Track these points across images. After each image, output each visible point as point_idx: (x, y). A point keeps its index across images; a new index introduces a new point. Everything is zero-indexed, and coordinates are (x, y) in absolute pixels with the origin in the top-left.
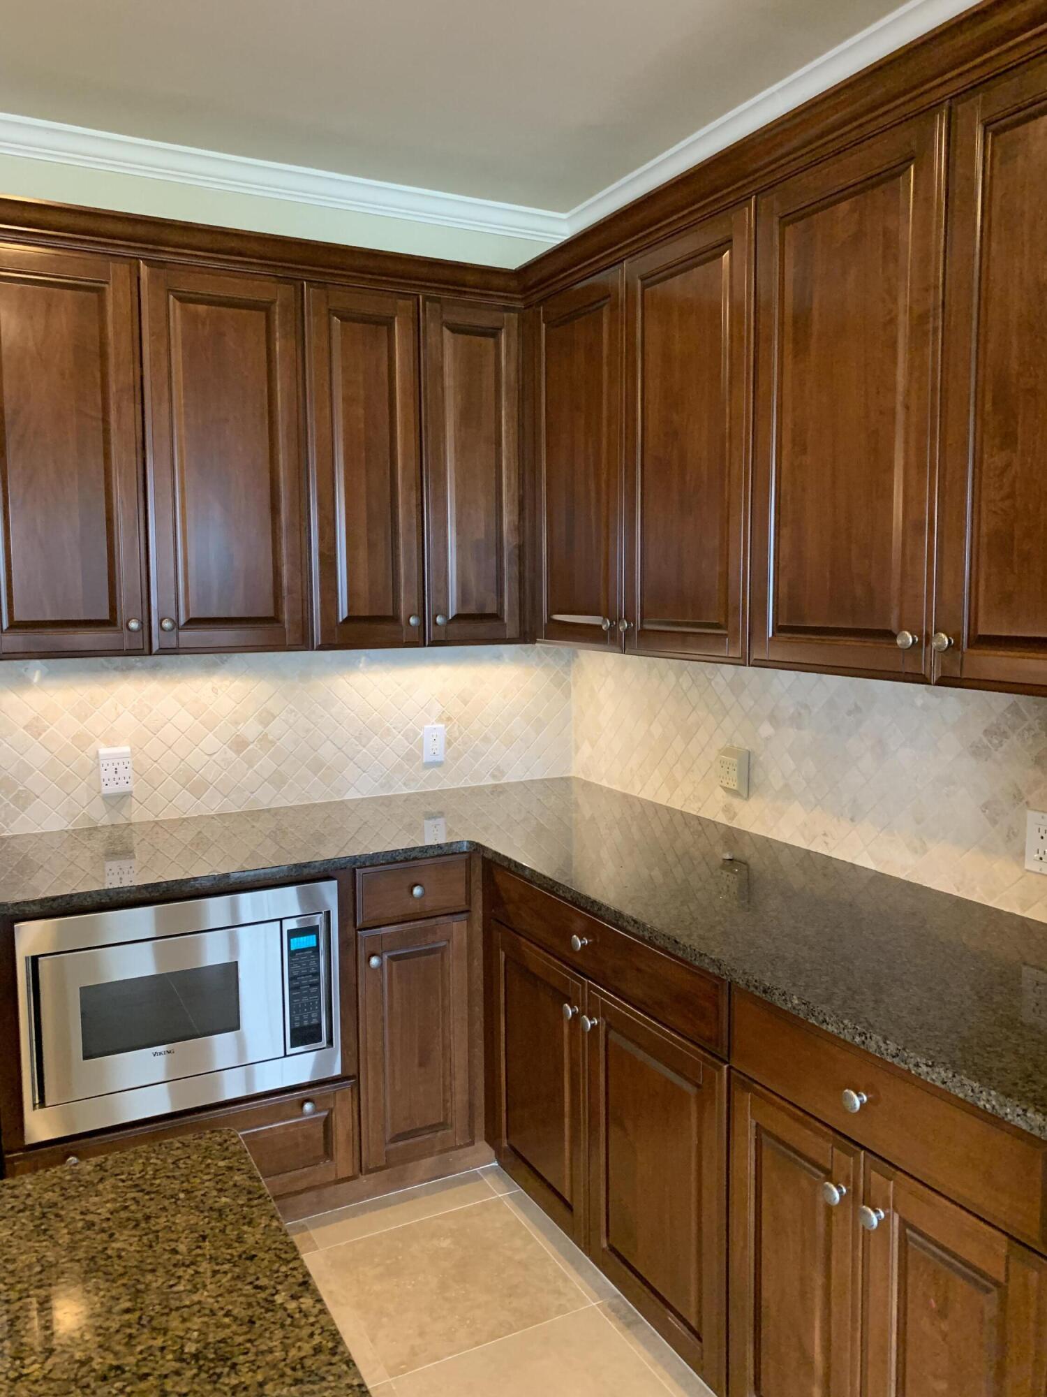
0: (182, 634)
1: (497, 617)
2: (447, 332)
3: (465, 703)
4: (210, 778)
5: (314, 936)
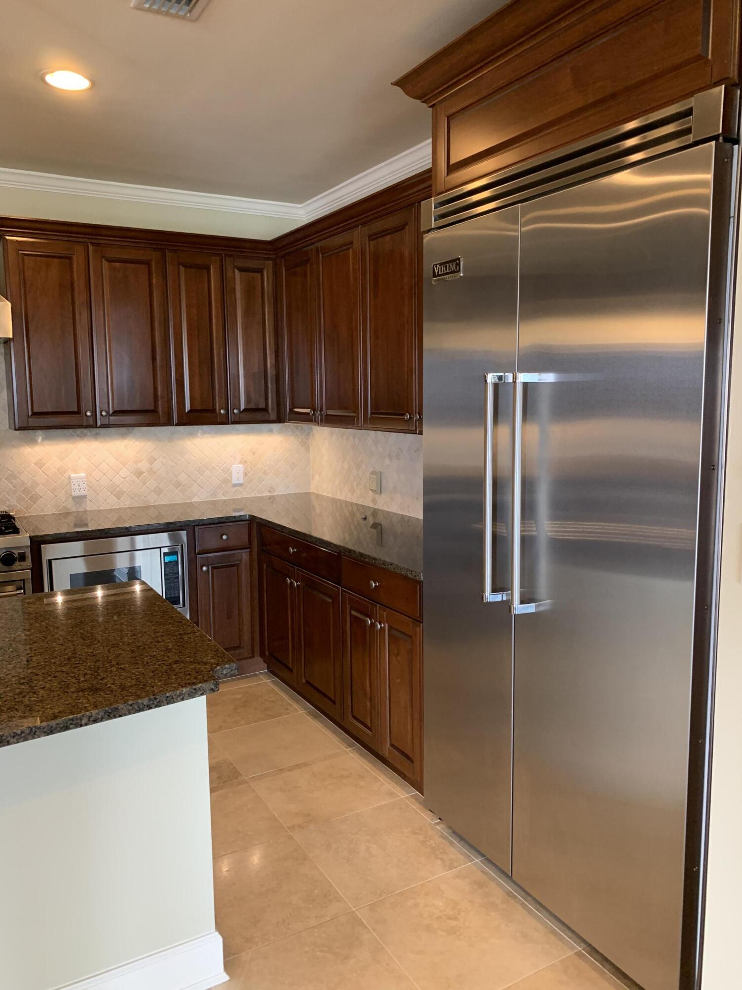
0: (111, 418)
1: (265, 410)
2: (237, 271)
3: (254, 454)
4: (125, 490)
5: (176, 556)
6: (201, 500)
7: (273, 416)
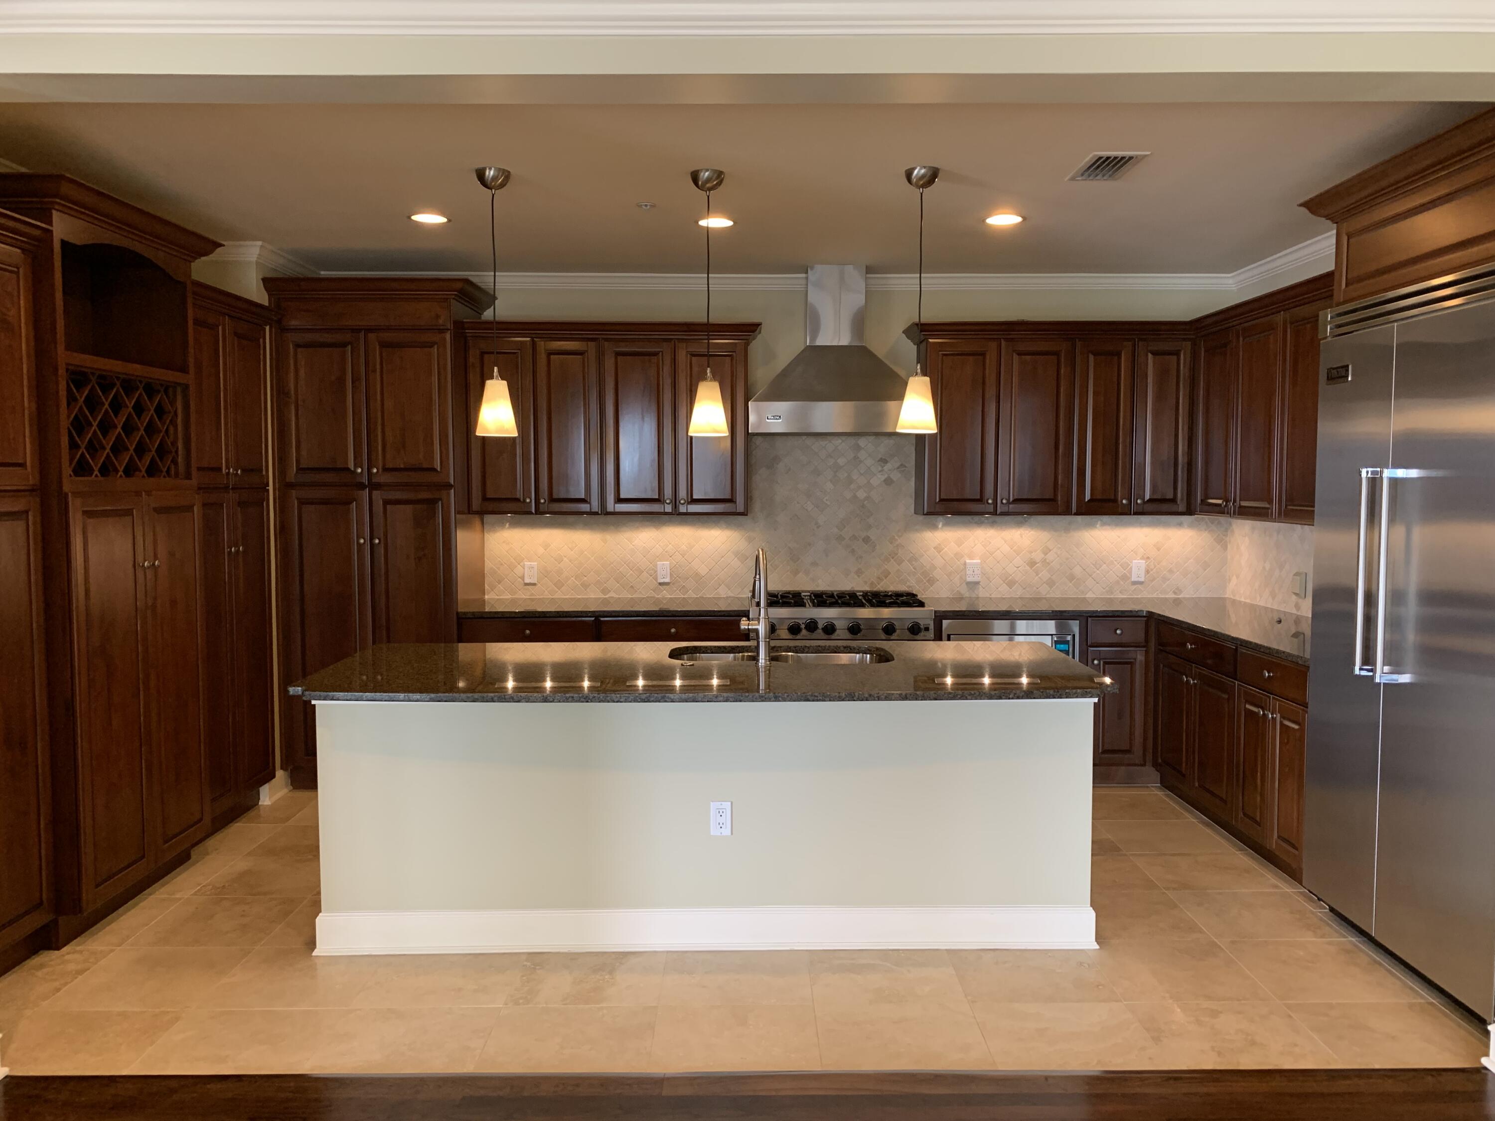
0: (1011, 506)
1: (1173, 500)
2: (1150, 355)
3: (1159, 549)
4: (1017, 580)
5: (1067, 645)
6: (1095, 596)
7: (1182, 507)
